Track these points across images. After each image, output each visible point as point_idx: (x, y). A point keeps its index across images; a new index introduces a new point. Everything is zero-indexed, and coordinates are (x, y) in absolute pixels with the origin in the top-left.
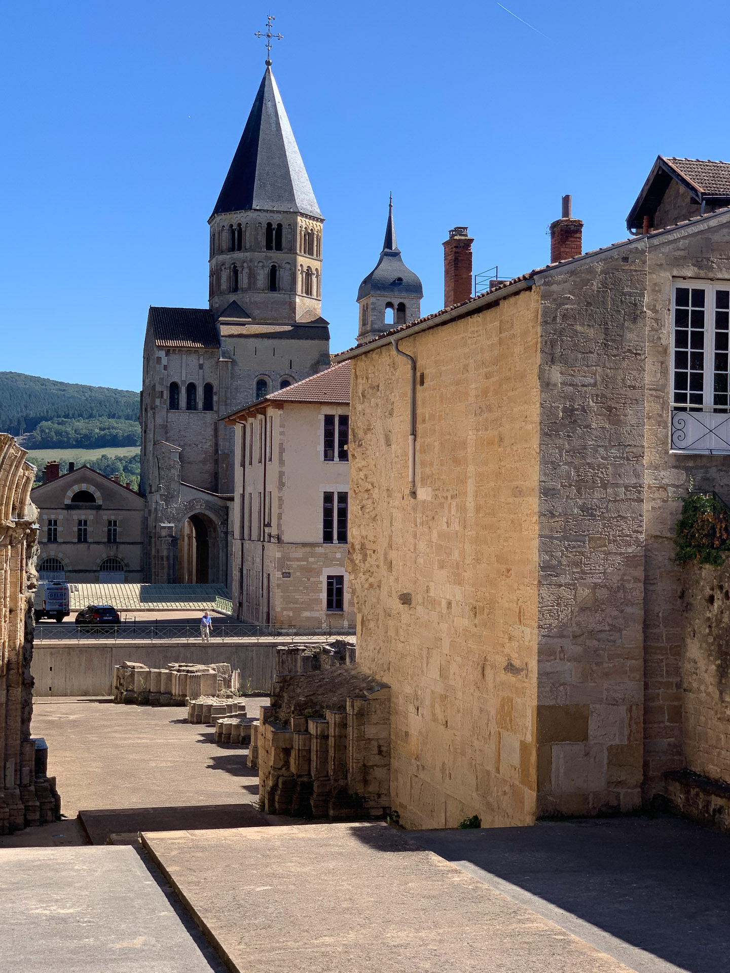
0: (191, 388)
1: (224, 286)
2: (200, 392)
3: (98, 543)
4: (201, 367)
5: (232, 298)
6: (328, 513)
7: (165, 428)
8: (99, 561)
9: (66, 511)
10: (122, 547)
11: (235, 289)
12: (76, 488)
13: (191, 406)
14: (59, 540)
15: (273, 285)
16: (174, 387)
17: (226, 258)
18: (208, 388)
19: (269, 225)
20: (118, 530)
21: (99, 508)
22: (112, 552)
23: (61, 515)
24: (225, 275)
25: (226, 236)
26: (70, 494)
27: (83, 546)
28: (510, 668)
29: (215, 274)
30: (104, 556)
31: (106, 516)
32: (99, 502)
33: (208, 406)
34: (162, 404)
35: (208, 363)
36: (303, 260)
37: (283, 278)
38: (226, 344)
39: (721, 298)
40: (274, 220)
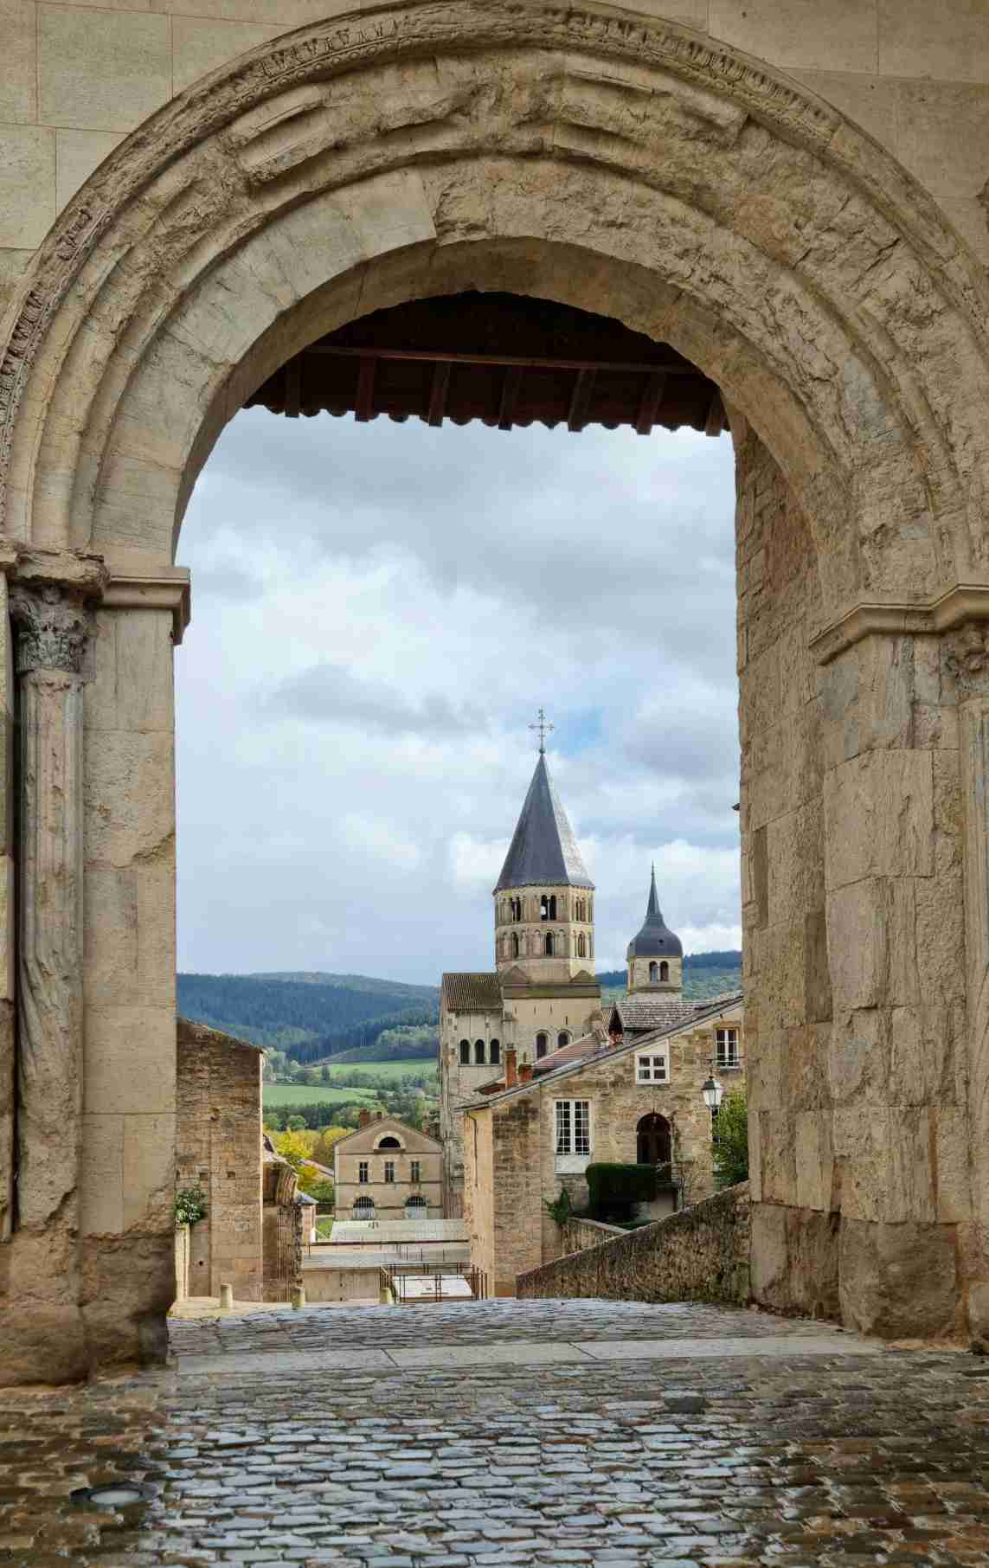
1: (507, 952)
2: (487, 1047)
3: (403, 1183)
4: (487, 1025)
5: (514, 963)
7: (457, 1081)
8: (404, 1199)
9: (374, 1157)
10: (423, 1186)
11: (516, 955)
12: (383, 1136)
13: (480, 1059)
14: (370, 1181)
15: (549, 950)
16: (465, 1045)
17: (508, 929)
18: (495, 1045)
19: (544, 897)
20: (421, 1170)
21: (403, 1152)
22: (415, 1191)
23: (370, 1159)
24: (507, 944)
25: (507, 908)
26: (378, 1140)
27: (389, 1186)
29: (499, 941)
30: (409, 1194)
31: (408, 1159)
32: (403, 1147)
33: (495, 1060)
34: (454, 1060)
35: (493, 1022)
36: (575, 927)
37: (558, 944)
38: (509, 1006)
39: (578, 1105)
40: (549, 892)
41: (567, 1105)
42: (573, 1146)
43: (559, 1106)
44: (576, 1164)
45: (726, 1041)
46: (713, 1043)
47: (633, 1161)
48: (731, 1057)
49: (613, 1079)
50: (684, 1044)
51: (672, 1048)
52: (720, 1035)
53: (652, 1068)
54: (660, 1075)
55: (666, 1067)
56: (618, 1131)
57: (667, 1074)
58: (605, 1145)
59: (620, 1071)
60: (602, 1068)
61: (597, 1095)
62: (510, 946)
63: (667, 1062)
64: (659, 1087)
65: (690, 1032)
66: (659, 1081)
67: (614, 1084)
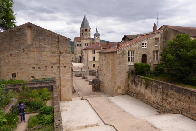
0: (79, 44)
6: (93, 58)
11: (83, 35)
13: (79, 46)
15: (86, 35)
16: (77, 44)
17: (82, 32)
18: (80, 44)
25: (82, 30)
28: (115, 83)
29: (81, 34)
31: (71, 56)
33: (80, 46)
34: (76, 46)
35: (80, 42)
36: (89, 32)
37: (87, 34)
38: (82, 41)
39: (132, 52)
40: (86, 28)
41: (130, 52)
42: (131, 60)
43: (129, 52)
44: (131, 63)
45: (156, 41)
46: (154, 40)
47: (141, 63)
48: (157, 44)
49: (138, 47)
50: (150, 41)
51: (148, 41)
52: (155, 39)
53: (144, 45)
54: (146, 46)
55: (147, 45)
56: (139, 57)
57: (147, 46)
58: (136, 60)
59: (139, 46)
60: (136, 45)
61: (135, 50)
62: (82, 34)
63: (147, 44)
64: (146, 49)
65: (151, 39)
66: (146, 48)
67: (138, 48)
